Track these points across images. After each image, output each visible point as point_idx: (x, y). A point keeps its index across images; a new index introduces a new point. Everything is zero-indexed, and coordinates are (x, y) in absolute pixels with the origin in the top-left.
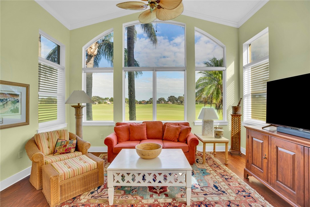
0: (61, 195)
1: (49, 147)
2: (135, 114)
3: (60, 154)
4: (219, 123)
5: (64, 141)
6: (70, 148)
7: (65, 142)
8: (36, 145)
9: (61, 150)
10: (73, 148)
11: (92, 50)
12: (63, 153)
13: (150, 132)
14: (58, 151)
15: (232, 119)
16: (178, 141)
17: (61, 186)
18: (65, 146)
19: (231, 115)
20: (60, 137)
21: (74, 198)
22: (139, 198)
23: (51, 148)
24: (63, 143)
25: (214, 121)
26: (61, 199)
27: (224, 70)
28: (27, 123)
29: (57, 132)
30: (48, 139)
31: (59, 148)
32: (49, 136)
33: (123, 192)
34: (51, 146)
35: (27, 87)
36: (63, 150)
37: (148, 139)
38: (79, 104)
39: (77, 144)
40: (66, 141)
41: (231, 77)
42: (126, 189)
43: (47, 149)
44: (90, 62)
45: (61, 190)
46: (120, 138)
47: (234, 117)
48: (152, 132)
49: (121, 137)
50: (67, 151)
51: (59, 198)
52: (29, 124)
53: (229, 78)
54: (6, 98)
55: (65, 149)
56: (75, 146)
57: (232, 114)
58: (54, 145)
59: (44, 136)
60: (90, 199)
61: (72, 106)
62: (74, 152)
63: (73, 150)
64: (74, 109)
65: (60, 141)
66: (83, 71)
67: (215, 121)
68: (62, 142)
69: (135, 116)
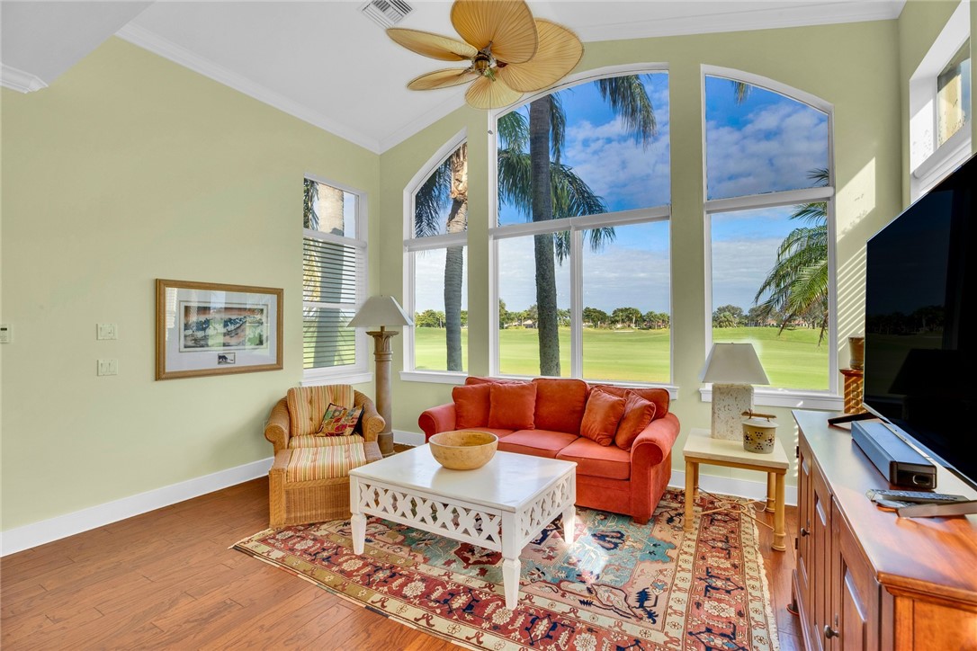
0: (288, 511)
1: (311, 419)
2: (557, 358)
3: (327, 436)
4: (802, 403)
5: (339, 409)
6: (344, 427)
7: (340, 412)
8: (286, 411)
9: (330, 429)
10: (350, 426)
11: (461, 184)
12: (332, 435)
13: (545, 411)
14: (325, 430)
15: (847, 387)
16: (613, 444)
17: (288, 493)
18: (338, 420)
19: (844, 372)
20: (335, 400)
21: (311, 525)
22: (420, 558)
23: (316, 422)
24: (337, 414)
25: (755, 391)
26: (287, 519)
27: (828, 199)
28: (279, 365)
29: (331, 388)
30: (311, 402)
31: (327, 424)
32: (313, 395)
33: (400, 538)
34: (316, 416)
35: (279, 293)
36: (332, 429)
37: (536, 428)
38: (382, 328)
39: (360, 418)
40: (345, 409)
41: (858, 221)
42: (414, 534)
43: (308, 421)
44: (457, 218)
45: (288, 501)
46: (461, 417)
47: (854, 382)
48: (548, 410)
49: (465, 414)
50: (338, 432)
51: (285, 516)
52: (282, 368)
53: (849, 228)
54: (240, 317)
55: (335, 426)
56: (355, 423)
57: (848, 366)
58: (321, 417)
59: (304, 395)
60: (333, 534)
61: (368, 333)
62: (352, 434)
63: (349, 430)
64: (372, 340)
65: (332, 408)
66: (407, 248)
67: (758, 389)
68: (335, 411)
69: (558, 365)
